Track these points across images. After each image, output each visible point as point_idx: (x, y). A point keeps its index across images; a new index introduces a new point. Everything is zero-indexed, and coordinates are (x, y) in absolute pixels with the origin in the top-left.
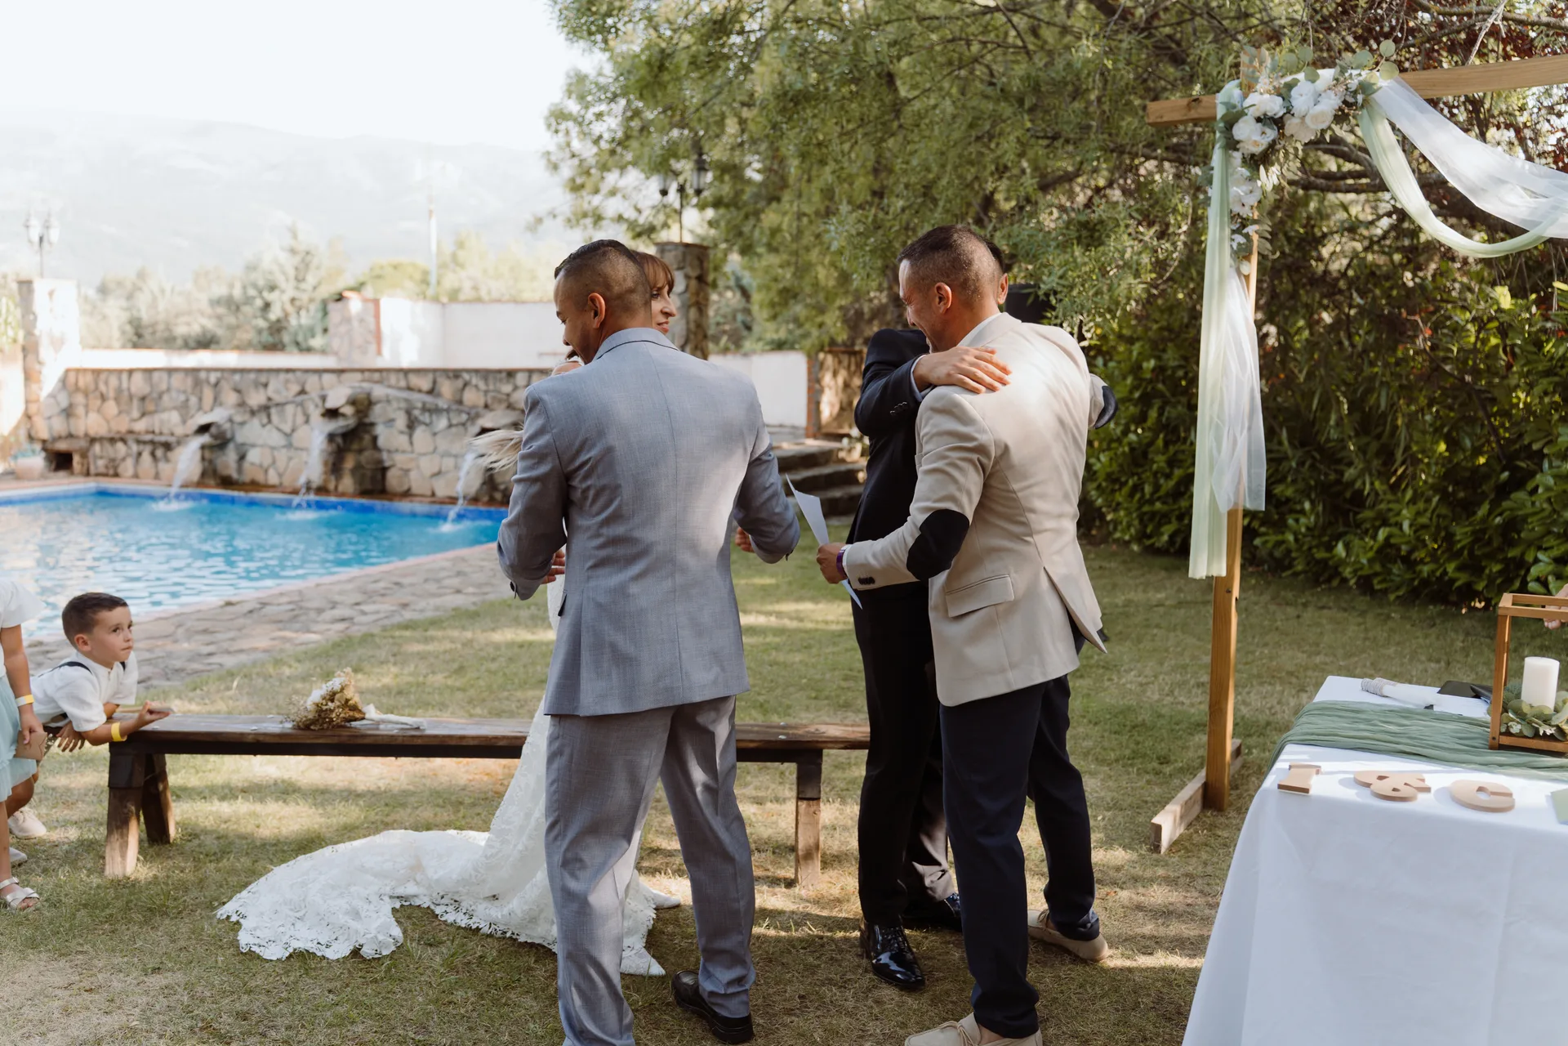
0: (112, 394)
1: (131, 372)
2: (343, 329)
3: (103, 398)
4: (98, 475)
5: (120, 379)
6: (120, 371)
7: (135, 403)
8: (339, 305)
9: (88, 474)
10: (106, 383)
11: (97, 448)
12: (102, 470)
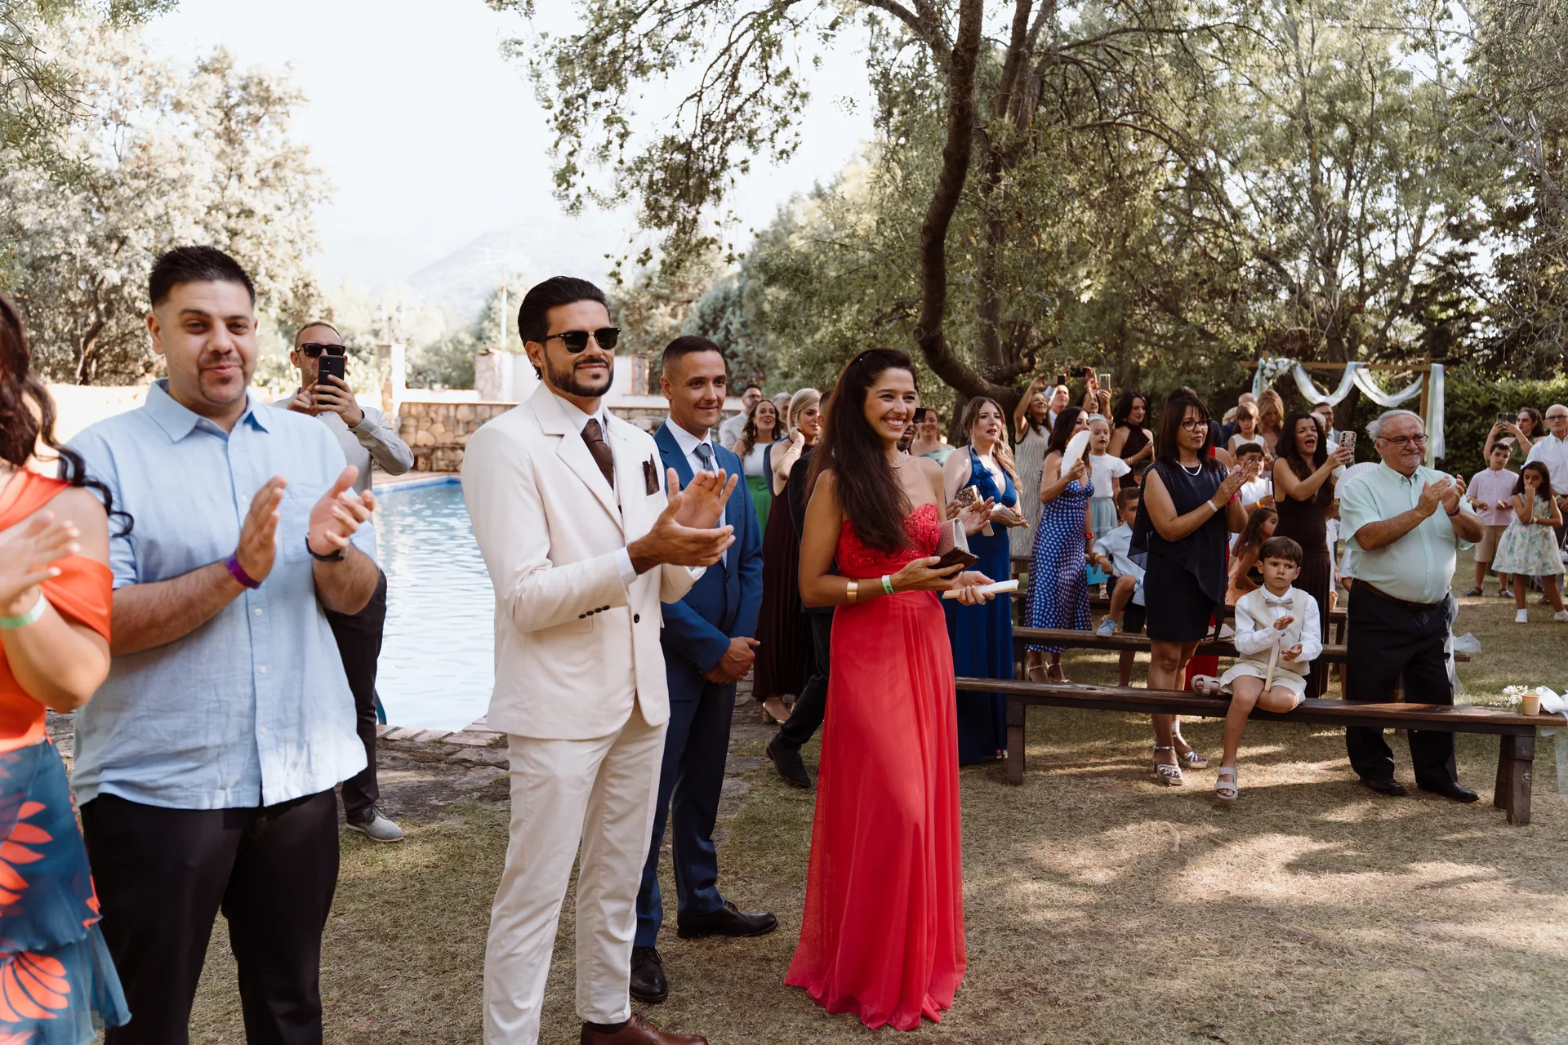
0: (440, 419)
1: (457, 406)
2: (488, 374)
3: (433, 421)
4: (438, 471)
5: (448, 409)
6: (448, 405)
7: (461, 425)
8: (486, 358)
9: (431, 470)
10: (436, 412)
11: (439, 454)
12: (443, 467)
